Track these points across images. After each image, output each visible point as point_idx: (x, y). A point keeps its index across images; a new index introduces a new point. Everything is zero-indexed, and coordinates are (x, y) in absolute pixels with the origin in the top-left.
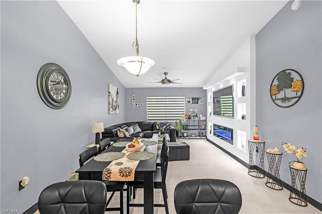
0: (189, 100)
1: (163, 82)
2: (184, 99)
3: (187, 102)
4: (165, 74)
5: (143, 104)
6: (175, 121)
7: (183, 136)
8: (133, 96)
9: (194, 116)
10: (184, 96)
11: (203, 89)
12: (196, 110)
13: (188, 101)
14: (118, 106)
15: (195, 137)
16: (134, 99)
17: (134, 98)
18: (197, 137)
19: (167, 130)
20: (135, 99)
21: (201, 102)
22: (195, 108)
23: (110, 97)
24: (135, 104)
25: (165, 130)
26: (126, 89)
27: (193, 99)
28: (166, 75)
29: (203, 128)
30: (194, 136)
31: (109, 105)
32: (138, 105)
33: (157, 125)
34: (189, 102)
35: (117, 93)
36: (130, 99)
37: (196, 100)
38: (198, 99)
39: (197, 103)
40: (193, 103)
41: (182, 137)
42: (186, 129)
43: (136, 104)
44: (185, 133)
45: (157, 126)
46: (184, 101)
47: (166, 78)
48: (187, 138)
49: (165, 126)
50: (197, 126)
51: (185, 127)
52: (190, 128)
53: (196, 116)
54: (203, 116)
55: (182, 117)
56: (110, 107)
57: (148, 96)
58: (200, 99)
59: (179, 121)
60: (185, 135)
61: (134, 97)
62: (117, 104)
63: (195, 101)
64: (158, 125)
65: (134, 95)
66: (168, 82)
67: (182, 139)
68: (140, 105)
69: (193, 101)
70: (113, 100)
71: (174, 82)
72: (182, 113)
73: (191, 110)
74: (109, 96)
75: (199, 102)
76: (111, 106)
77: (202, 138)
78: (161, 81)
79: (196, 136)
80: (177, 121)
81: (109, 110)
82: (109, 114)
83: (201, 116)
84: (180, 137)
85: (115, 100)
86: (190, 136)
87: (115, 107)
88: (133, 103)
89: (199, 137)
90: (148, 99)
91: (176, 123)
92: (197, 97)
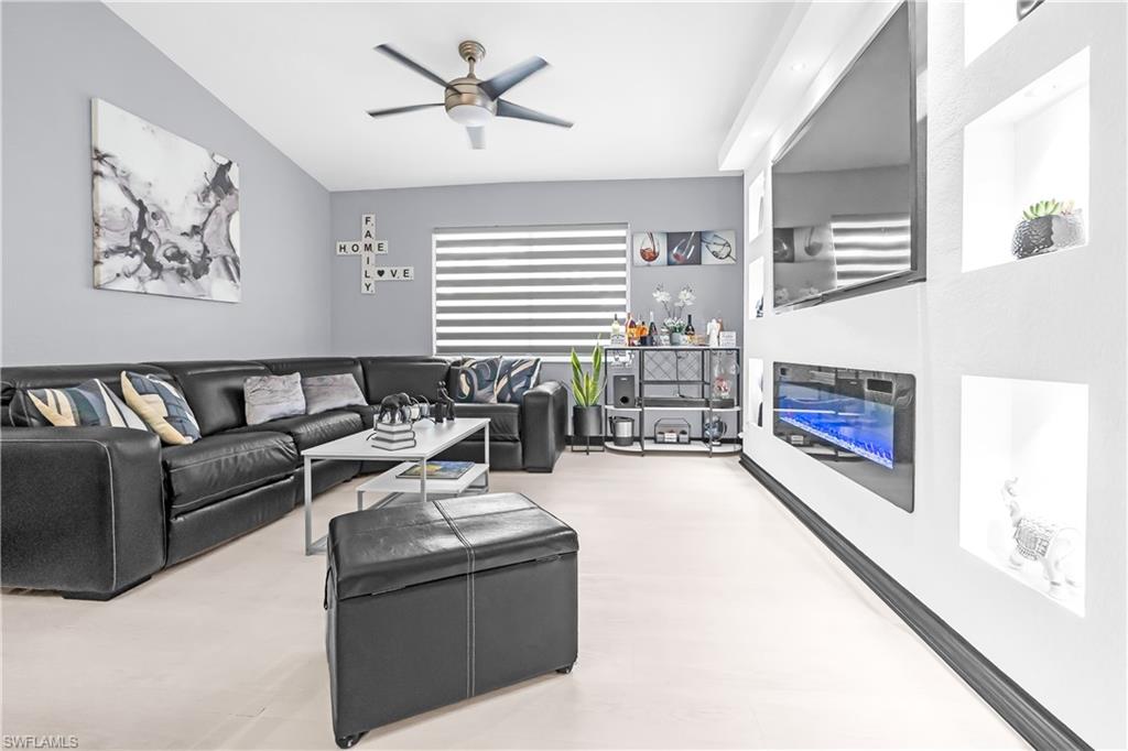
0: (648, 245)
2: (622, 240)
3: (639, 259)
5: (411, 272)
6: (569, 359)
7: (614, 439)
8: (365, 227)
9: (675, 330)
10: (623, 225)
12: (685, 296)
13: (643, 253)
15: (678, 442)
16: (368, 248)
17: (368, 241)
18: (689, 443)
19: (511, 402)
20: (375, 247)
21: (715, 254)
22: (684, 290)
23: (109, 187)
24: (373, 272)
25: (500, 400)
27: (673, 239)
28: (470, 59)
29: (725, 395)
30: (673, 437)
31: (97, 237)
32: (387, 276)
33: (464, 372)
34: (649, 256)
35: (220, 183)
36: (349, 245)
37: (686, 247)
38: (700, 237)
39: (697, 260)
40: (669, 263)
41: (610, 445)
42: (625, 400)
43: (381, 273)
44: (624, 419)
45: (463, 377)
46: (623, 254)
47: (470, 76)
48: (636, 447)
49: (504, 381)
50: (689, 382)
51: (627, 392)
52: (651, 392)
53: (689, 330)
54: (722, 330)
55: (606, 336)
56: (108, 244)
57: (438, 230)
58: (709, 238)
59: (590, 359)
60: (625, 430)
61: (368, 234)
62: (220, 251)
63: (682, 248)
64: (468, 376)
65: (370, 227)
67: (606, 454)
68: (400, 274)
69: (670, 249)
70: (149, 214)
73: (661, 297)
74: (97, 174)
75: (707, 258)
76: (117, 239)
77: (715, 450)
79: (684, 438)
80: (581, 359)
81: (96, 261)
82: (97, 285)
84: (598, 441)
85: (181, 219)
86: (654, 439)
87: (179, 256)
88: (365, 267)
89: (703, 447)
90: (441, 244)
91: (577, 366)
92: (694, 228)
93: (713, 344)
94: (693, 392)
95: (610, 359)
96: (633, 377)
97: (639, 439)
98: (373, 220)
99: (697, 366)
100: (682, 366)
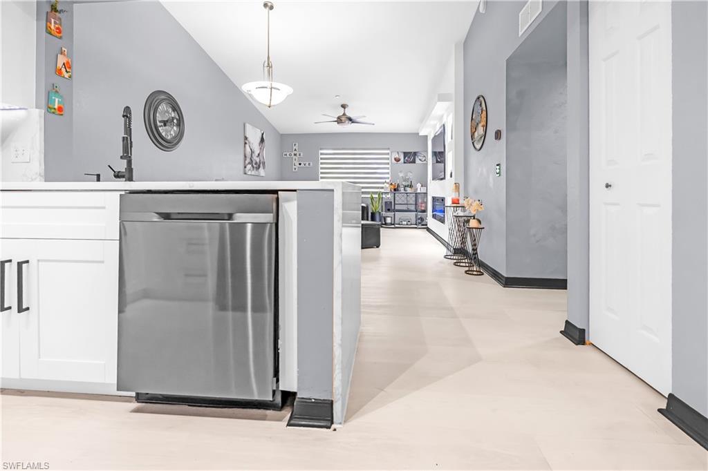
0: (397, 156)
1: (339, 120)
2: (388, 154)
3: (394, 161)
4: (344, 106)
5: (311, 164)
6: (369, 196)
7: (386, 224)
8: (294, 148)
9: (406, 186)
10: (389, 149)
11: (420, 134)
12: (409, 174)
13: (395, 159)
14: (264, 163)
15: (407, 224)
16: (295, 155)
17: (296, 152)
18: (411, 225)
20: (298, 155)
21: (420, 160)
22: (409, 171)
23: (247, 146)
24: (297, 164)
26: (282, 135)
27: (406, 154)
28: (345, 108)
29: (423, 208)
30: (405, 223)
31: (245, 160)
32: (302, 165)
34: (397, 160)
35: (262, 140)
36: (288, 154)
37: (410, 157)
38: (415, 154)
39: (414, 162)
40: (405, 163)
41: (383, 226)
42: (389, 210)
43: (300, 164)
44: (389, 217)
46: (388, 159)
47: (344, 114)
48: (393, 226)
50: (411, 204)
51: (389, 207)
52: (397, 207)
53: (411, 186)
54: (422, 186)
55: (382, 188)
56: (247, 162)
57: (321, 149)
58: (418, 154)
59: (377, 196)
60: (389, 220)
61: (295, 150)
62: (262, 160)
63: (408, 158)
65: (296, 147)
66: (347, 122)
68: (307, 165)
69: (404, 158)
70: (252, 152)
71: (358, 120)
72: (384, 181)
73: (401, 174)
74: (246, 143)
75: (417, 161)
76: (248, 160)
78: (336, 119)
79: (409, 223)
80: (374, 196)
81: (245, 167)
82: (245, 174)
83: (419, 185)
85: (257, 152)
86: (399, 224)
87: (256, 163)
88: (294, 161)
89: (416, 226)
90: (322, 154)
91: (372, 198)
92: (412, 150)
93: (419, 191)
94: (413, 208)
95: (384, 196)
96: (391, 202)
97: (394, 224)
98: (297, 144)
99: (414, 199)
100: (409, 198)
